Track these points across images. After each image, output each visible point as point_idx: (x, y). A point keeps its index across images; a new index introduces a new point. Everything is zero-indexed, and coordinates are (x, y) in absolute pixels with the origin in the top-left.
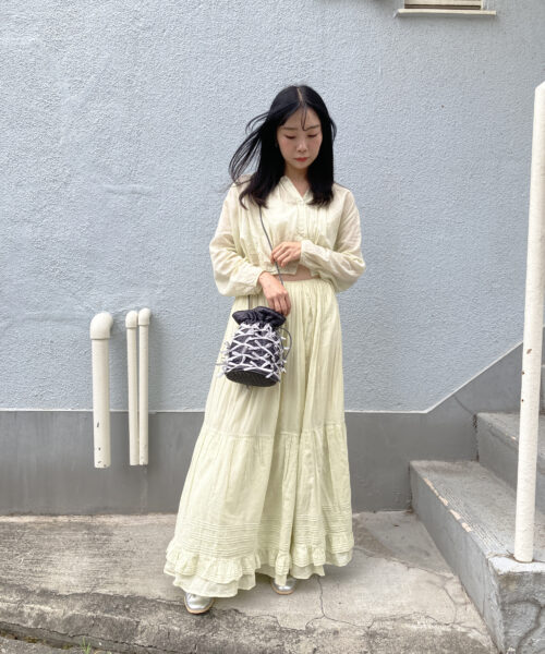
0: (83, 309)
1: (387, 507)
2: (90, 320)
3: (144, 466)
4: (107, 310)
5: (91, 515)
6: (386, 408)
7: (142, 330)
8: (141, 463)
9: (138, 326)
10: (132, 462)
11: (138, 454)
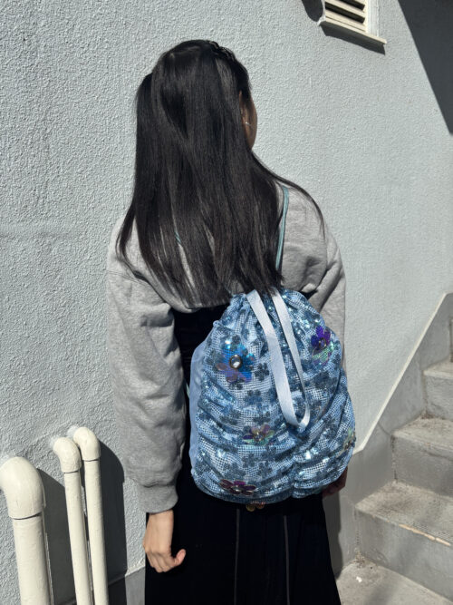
4: (10, 448)
9: (83, 462)
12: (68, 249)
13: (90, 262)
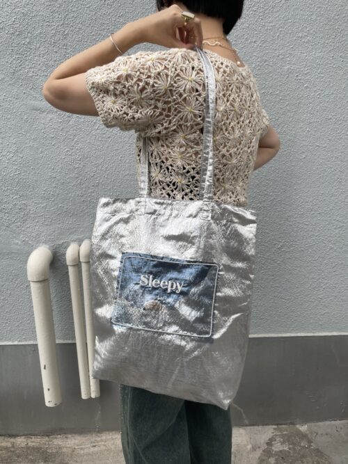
0: (20, 243)
1: (333, 418)
2: (29, 254)
3: (96, 398)
4: (45, 242)
5: (48, 436)
6: (339, 330)
7: (84, 267)
8: (93, 396)
9: (80, 262)
10: (84, 396)
11: (89, 389)
12: (82, 120)
13: (98, 131)
